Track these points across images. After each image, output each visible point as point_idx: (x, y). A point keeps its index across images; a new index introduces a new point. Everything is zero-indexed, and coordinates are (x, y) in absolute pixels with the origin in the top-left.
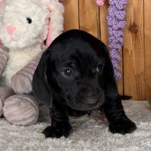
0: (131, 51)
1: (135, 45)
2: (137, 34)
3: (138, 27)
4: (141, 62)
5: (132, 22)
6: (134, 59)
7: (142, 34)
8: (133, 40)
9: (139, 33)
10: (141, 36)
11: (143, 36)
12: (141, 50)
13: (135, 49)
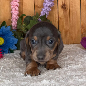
0: (63, 19)
1: (65, 15)
2: (66, 9)
3: (66, 6)
4: (68, 24)
5: (63, 3)
6: (64, 23)
7: (69, 9)
8: (64, 13)
9: (67, 9)
10: (68, 10)
11: (69, 11)
12: (68, 18)
13: (65, 17)
